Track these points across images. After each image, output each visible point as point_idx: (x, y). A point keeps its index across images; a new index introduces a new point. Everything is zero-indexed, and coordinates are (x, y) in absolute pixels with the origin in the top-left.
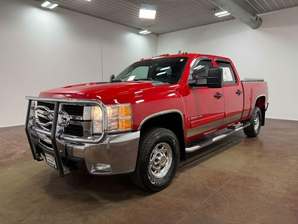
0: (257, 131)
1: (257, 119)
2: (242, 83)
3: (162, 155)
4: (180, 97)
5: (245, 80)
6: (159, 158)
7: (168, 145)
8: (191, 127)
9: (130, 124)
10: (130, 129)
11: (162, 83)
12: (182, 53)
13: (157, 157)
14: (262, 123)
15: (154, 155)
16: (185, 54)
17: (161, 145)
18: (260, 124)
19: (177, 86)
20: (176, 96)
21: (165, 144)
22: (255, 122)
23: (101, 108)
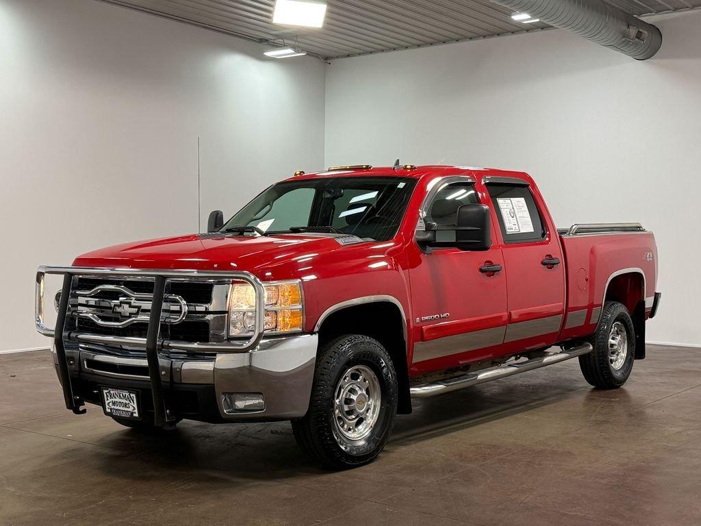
0: (622, 371)
1: (619, 338)
2: (560, 237)
3: (359, 392)
4: (397, 269)
5: (574, 227)
6: (354, 397)
7: (372, 373)
8: (423, 339)
9: (300, 320)
10: (299, 329)
11: (357, 240)
12: (402, 164)
13: (350, 395)
14: (638, 349)
15: (342, 390)
16: (408, 169)
17: (358, 370)
18: (632, 354)
19: (391, 246)
20: (389, 267)
21: (364, 368)
22: (612, 345)
23: (254, 286)
